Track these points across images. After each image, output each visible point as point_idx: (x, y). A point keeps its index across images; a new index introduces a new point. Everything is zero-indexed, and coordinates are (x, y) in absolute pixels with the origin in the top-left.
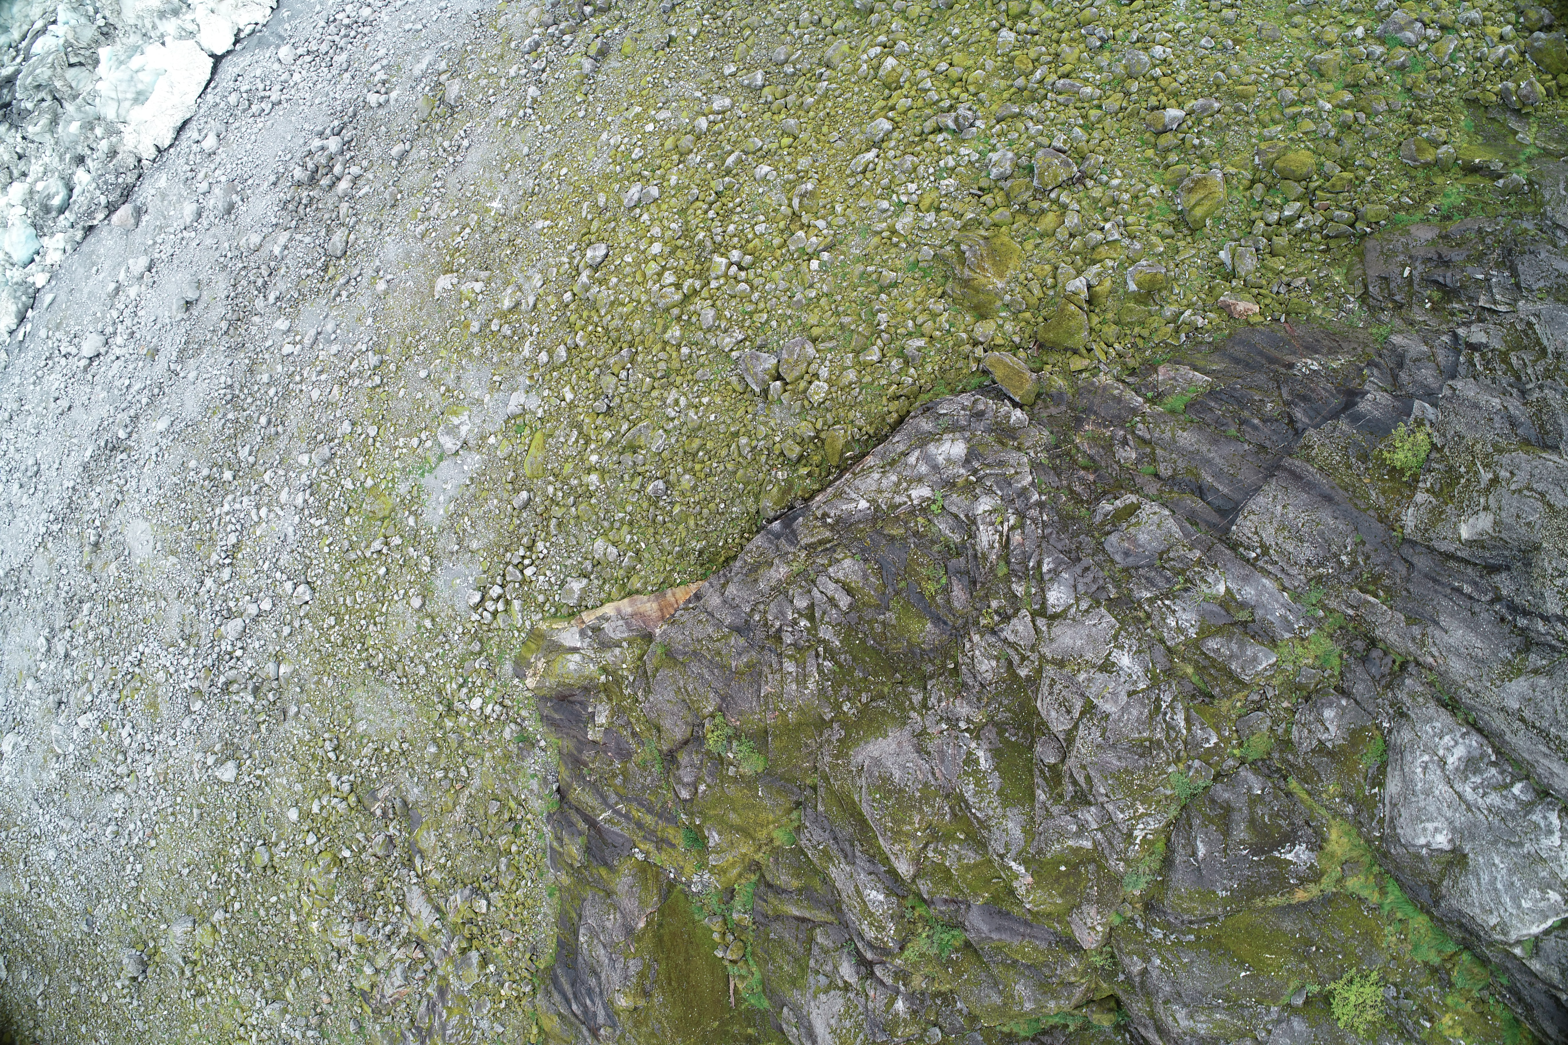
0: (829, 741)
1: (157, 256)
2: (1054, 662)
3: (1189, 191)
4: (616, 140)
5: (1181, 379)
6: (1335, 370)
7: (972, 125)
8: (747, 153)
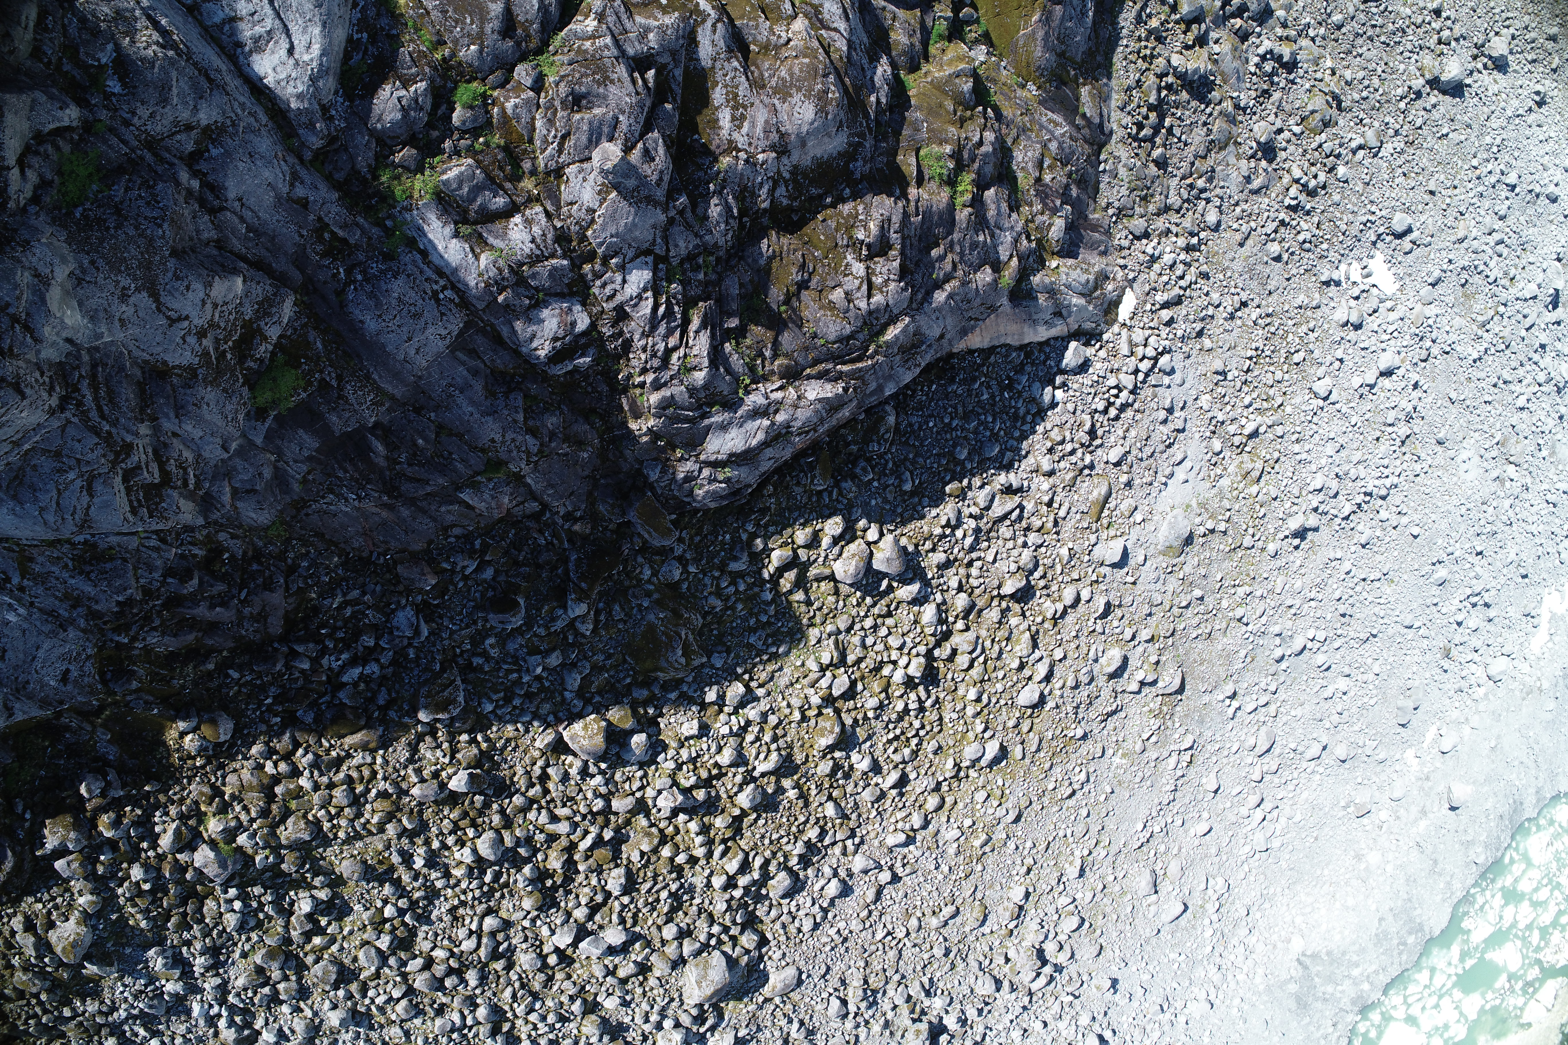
0: (865, 162)
2: (656, 204)
3: (454, 701)
4: (1001, 812)
5: (486, 496)
6: (331, 491)
7: (660, 792)
8: (877, 785)
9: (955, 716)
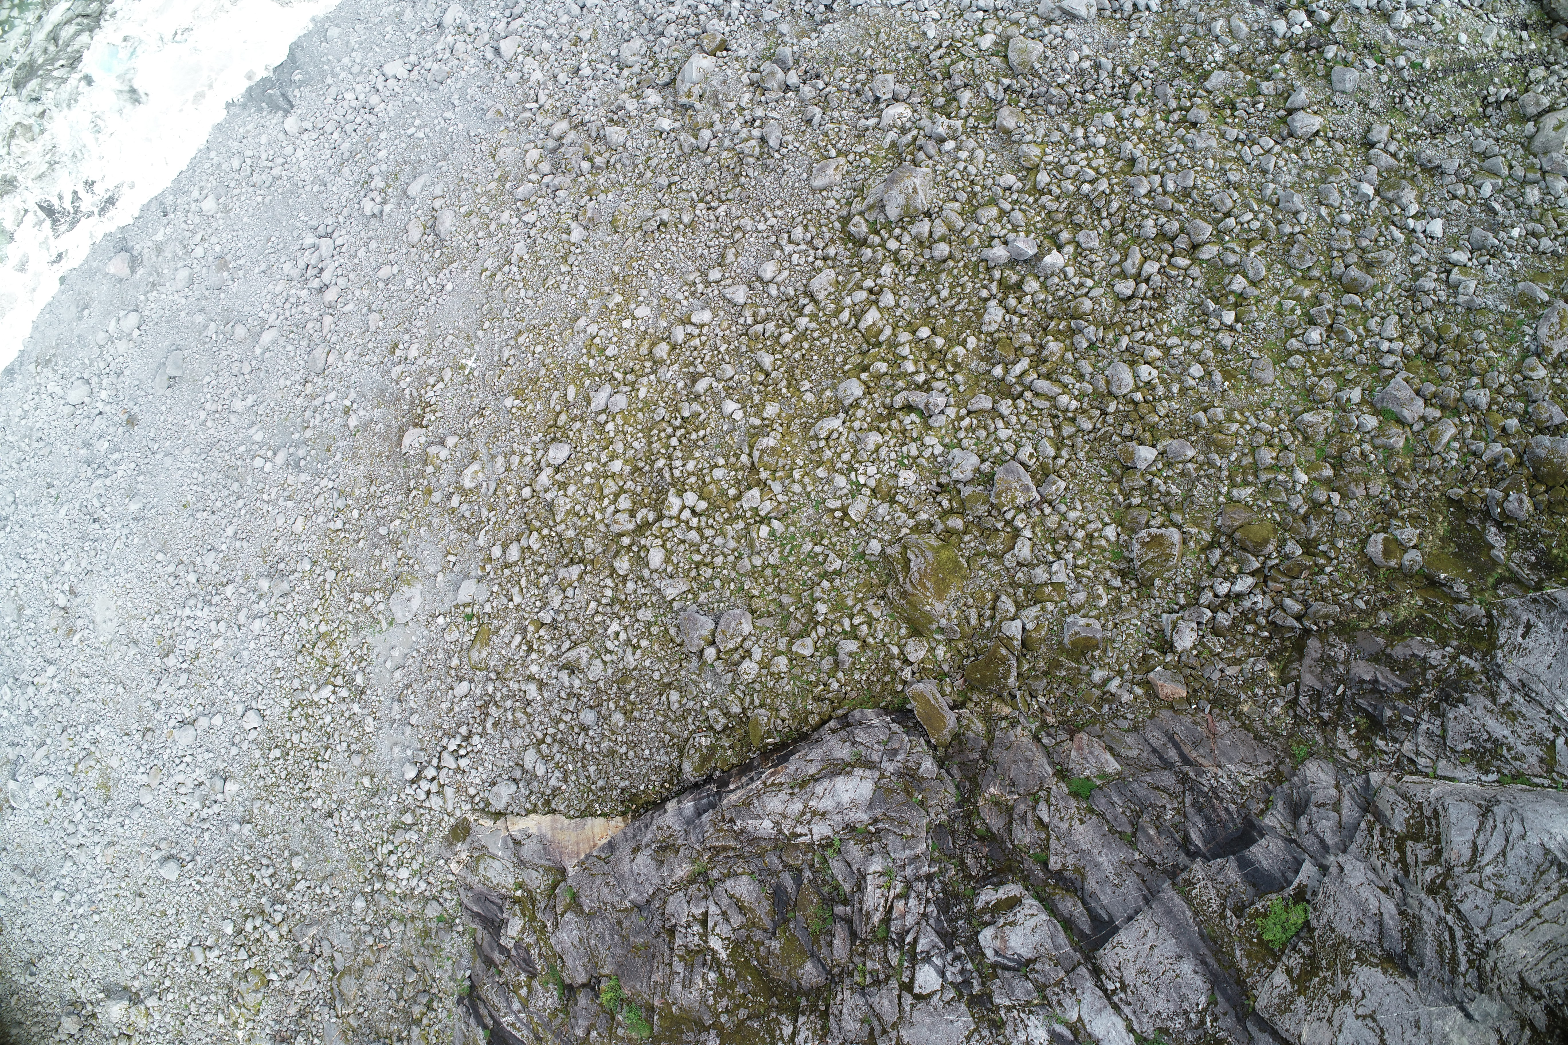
1: (146, 313)
3: (1144, 544)
4: (593, 329)
5: (1092, 761)
6: (1243, 788)
7: (942, 412)
8: (718, 380)
9: (636, 444)
